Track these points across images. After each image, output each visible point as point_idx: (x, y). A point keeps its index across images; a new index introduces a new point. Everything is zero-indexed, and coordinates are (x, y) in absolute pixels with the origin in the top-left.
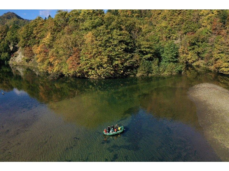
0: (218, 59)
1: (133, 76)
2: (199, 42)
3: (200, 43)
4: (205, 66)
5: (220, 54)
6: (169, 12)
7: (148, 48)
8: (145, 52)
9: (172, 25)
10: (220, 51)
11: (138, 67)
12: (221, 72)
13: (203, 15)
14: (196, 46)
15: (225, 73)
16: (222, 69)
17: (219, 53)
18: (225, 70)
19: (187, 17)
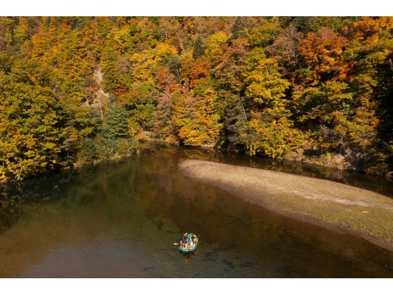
0: (183, 126)
1: (69, 167)
2: (140, 104)
3: (142, 106)
4: (153, 140)
5: (184, 119)
6: (63, 53)
7: (86, 116)
8: (82, 124)
9: (73, 77)
10: (183, 116)
11: (77, 150)
12: (188, 144)
13: (136, 62)
14: (135, 111)
15: (193, 145)
16: (189, 139)
17: (182, 118)
18: (193, 141)
19: (110, 65)
